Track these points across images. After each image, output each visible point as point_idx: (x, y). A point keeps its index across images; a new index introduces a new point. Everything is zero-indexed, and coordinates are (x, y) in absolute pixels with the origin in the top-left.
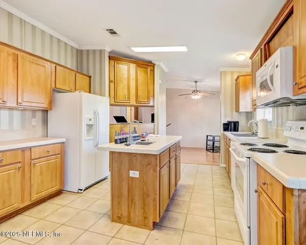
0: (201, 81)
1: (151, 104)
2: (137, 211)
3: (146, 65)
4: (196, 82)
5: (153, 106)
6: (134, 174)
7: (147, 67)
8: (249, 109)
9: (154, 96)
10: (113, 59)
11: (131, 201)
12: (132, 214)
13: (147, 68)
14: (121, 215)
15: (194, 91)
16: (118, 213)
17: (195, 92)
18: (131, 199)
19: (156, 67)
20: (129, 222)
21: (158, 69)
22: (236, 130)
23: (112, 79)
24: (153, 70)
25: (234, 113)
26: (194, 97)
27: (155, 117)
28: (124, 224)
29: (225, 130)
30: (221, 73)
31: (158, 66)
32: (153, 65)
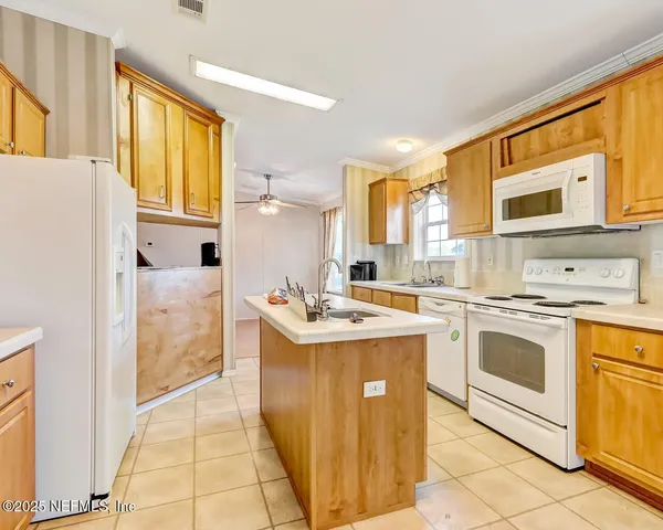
0: (279, 177)
1: (215, 220)
2: (382, 477)
4: (268, 177)
5: (219, 225)
6: (375, 388)
7: (207, 122)
9: (219, 200)
10: (126, 76)
11: (367, 457)
12: (369, 490)
13: (207, 126)
14: (342, 503)
15: (266, 196)
16: (333, 503)
17: (266, 198)
18: (365, 452)
19: (224, 125)
21: (231, 132)
22: (372, 277)
23: (126, 135)
24: (219, 135)
25: (368, 245)
26: (264, 210)
27: (224, 252)
28: (350, 522)
29: (353, 278)
30: (345, 168)
31: (231, 125)
32: (219, 121)
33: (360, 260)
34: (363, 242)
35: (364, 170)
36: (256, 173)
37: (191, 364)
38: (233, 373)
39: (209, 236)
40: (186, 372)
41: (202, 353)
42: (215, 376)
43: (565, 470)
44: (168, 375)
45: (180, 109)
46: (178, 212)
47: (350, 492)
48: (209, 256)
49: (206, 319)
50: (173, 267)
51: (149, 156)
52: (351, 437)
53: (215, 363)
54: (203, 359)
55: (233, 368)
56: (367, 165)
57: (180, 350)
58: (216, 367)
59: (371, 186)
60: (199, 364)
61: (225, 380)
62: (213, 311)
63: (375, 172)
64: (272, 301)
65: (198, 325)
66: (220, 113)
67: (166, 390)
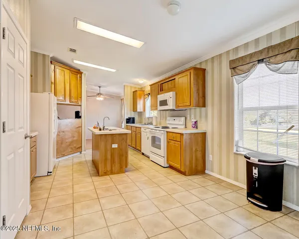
0: (103, 87)
1: (80, 104)
2: (116, 166)
3: (77, 72)
4: (100, 87)
5: (80, 106)
6: (115, 146)
8: (142, 110)
9: (81, 98)
10: (53, 64)
11: (113, 161)
12: (113, 168)
13: (77, 75)
15: (99, 94)
16: (105, 170)
19: (83, 74)
20: (112, 173)
21: (85, 77)
22: (133, 122)
23: (53, 81)
24: (81, 77)
25: (132, 112)
26: (98, 99)
27: (82, 114)
28: (109, 175)
29: (127, 123)
30: (124, 86)
31: (85, 74)
32: (81, 73)
33: (130, 117)
34: (131, 110)
35: (131, 87)
36: (95, 86)
37: (72, 148)
38: (85, 152)
39: (78, 109)
40: (70, 150)
41: (75, 145)
42: (79, 153)
43: (164, 167)
44: (64, 151)
45: (69, 71)
46: (68, 102)
47: (109, 168)
48: (78, 115)
49: (76, 135)
50: (66, 119)
51: (60, 87)
52: (109, 157)
53: (79, 149)
54: (75, 147)
55: (85, 151)
56: (132, 85)
57: (68, 144)
58: (79, 150)
59: (133, 92)
60: (74, 149)
61: (82, 155)
62: (79, 132)
63: (135, 88)
64: (94, 128)
65: (74, 137)
66: (81, 71)
67: (64, 155)
